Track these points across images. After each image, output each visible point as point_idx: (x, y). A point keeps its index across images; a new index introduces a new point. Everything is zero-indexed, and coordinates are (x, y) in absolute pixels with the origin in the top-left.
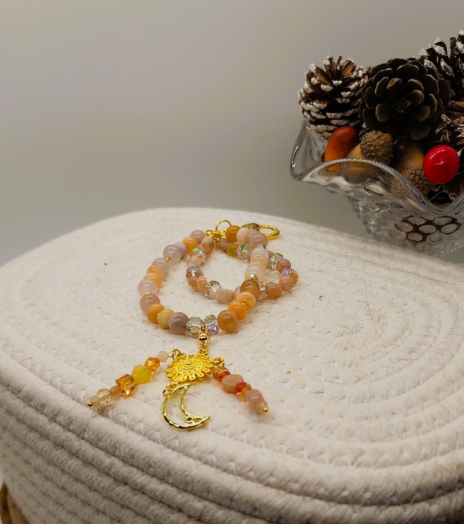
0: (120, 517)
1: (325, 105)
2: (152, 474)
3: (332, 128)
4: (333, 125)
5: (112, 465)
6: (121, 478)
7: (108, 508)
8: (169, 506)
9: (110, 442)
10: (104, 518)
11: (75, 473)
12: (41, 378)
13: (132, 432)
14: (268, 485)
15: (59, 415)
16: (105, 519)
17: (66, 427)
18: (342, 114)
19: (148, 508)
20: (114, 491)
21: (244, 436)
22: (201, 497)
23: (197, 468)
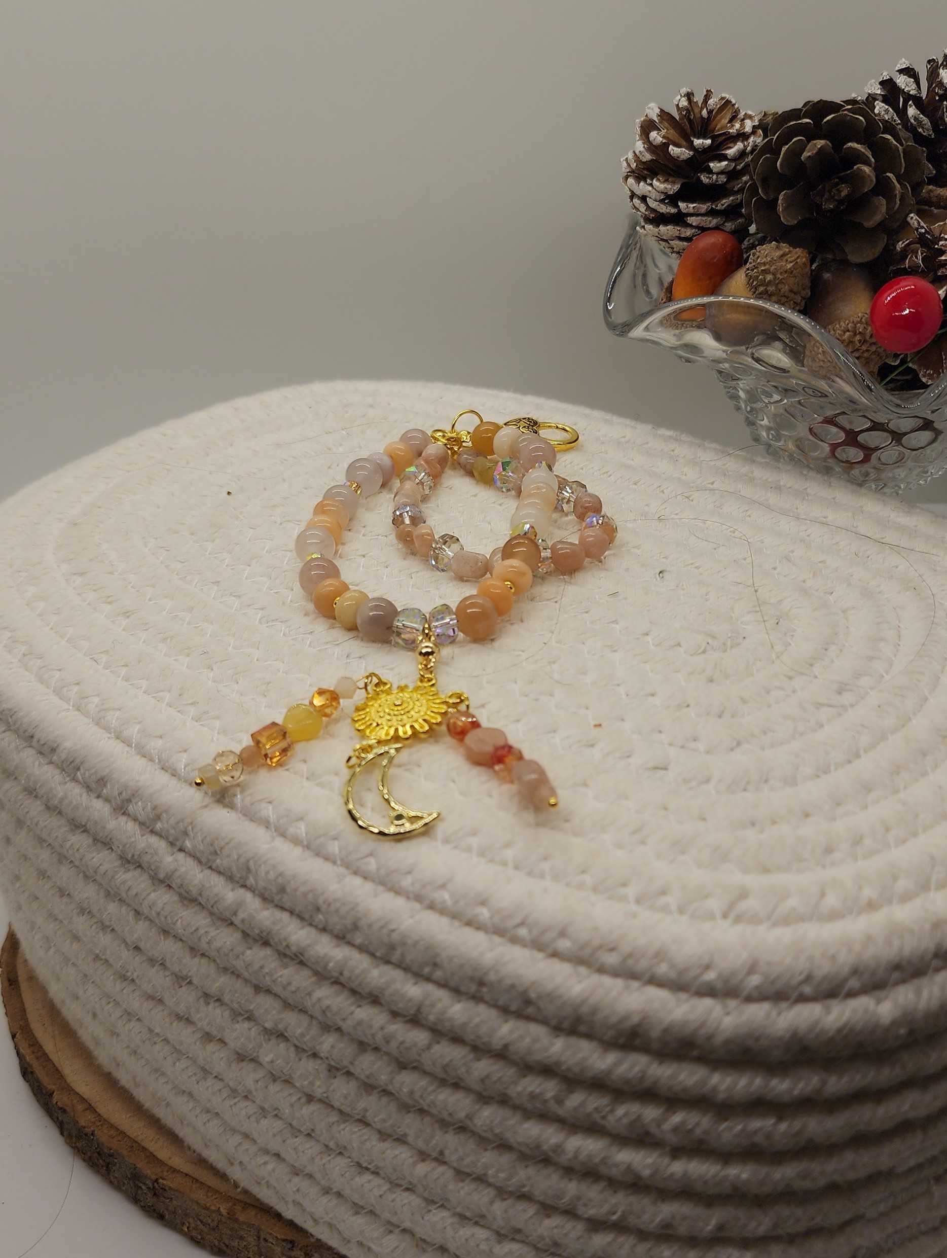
0: (250, 1011)
1: (677, 187)
2: (320, 926)
3: (688, 232)
4: (691, 226)
5: (240, 904)
6: (257, 932)
7: (228, 990)
8: (354, 992)
9: (238, 859)
10: (218, 1011)
11: (163, 919)
12: (97, 724)
13: (282, 839)
14: (555, 955)
15: (134, 801)
16: (220, 1013)
17: (148, 826)
18: (709, 204)
19: (309, 994)
20: (241, 956)
21: (509, 854)
22: (419, 976)
23: (412, 917)
